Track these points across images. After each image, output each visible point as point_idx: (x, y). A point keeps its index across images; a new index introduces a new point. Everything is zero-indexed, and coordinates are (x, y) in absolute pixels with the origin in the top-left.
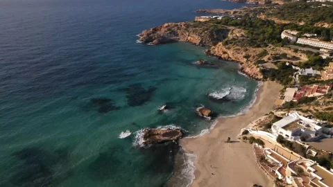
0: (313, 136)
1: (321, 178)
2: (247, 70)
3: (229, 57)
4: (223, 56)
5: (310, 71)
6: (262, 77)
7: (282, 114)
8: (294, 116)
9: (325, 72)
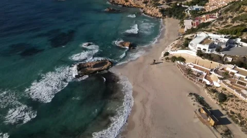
0: (223, 47)
1: (245, 77)
2: (149, 12)
3: (131, 5)
4: (126, 4)
5: (196, 7)
6: (161, 15)
7: (191, 37)
8: (202, 35)
9: (208, 6)
